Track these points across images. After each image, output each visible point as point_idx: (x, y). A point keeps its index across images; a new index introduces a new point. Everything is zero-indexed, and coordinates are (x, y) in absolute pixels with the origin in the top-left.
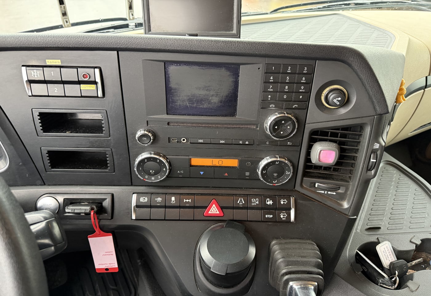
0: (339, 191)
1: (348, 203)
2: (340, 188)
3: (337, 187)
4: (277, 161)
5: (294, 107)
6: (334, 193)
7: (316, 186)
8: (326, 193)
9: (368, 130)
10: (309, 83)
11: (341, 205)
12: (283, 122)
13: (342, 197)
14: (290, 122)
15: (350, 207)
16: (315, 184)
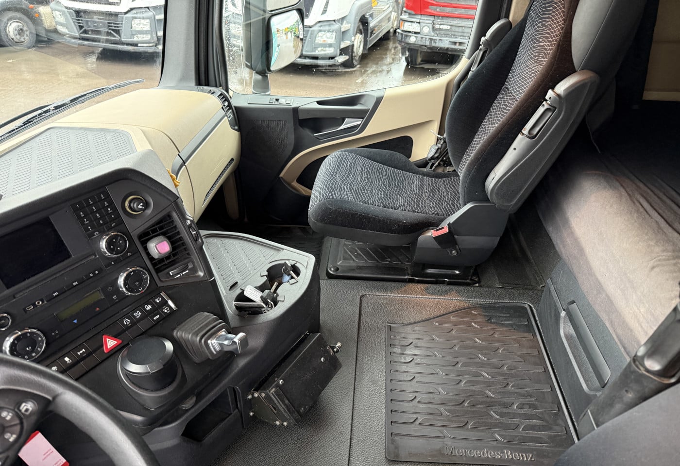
0: (190, 267)
1: (201, 271)
2: (188, 265)
3: (185, 265)
4: (131, 272)
5: (113, 225)
6: (187, 271)
7: (172, 275)
8: (181, 275)
9: (175, 215)
10: (111, 204)
11: (199, 276)
12: (114, 240)
13: (194, 270)
14: (119, 238)
15: (205, 273)
16: (169, 274)
